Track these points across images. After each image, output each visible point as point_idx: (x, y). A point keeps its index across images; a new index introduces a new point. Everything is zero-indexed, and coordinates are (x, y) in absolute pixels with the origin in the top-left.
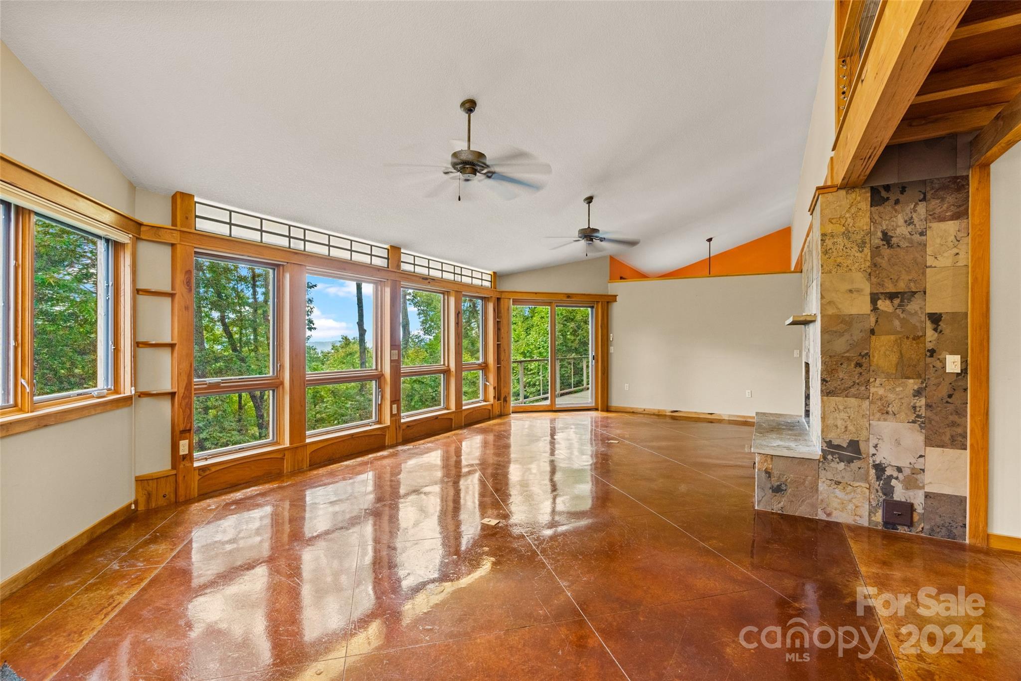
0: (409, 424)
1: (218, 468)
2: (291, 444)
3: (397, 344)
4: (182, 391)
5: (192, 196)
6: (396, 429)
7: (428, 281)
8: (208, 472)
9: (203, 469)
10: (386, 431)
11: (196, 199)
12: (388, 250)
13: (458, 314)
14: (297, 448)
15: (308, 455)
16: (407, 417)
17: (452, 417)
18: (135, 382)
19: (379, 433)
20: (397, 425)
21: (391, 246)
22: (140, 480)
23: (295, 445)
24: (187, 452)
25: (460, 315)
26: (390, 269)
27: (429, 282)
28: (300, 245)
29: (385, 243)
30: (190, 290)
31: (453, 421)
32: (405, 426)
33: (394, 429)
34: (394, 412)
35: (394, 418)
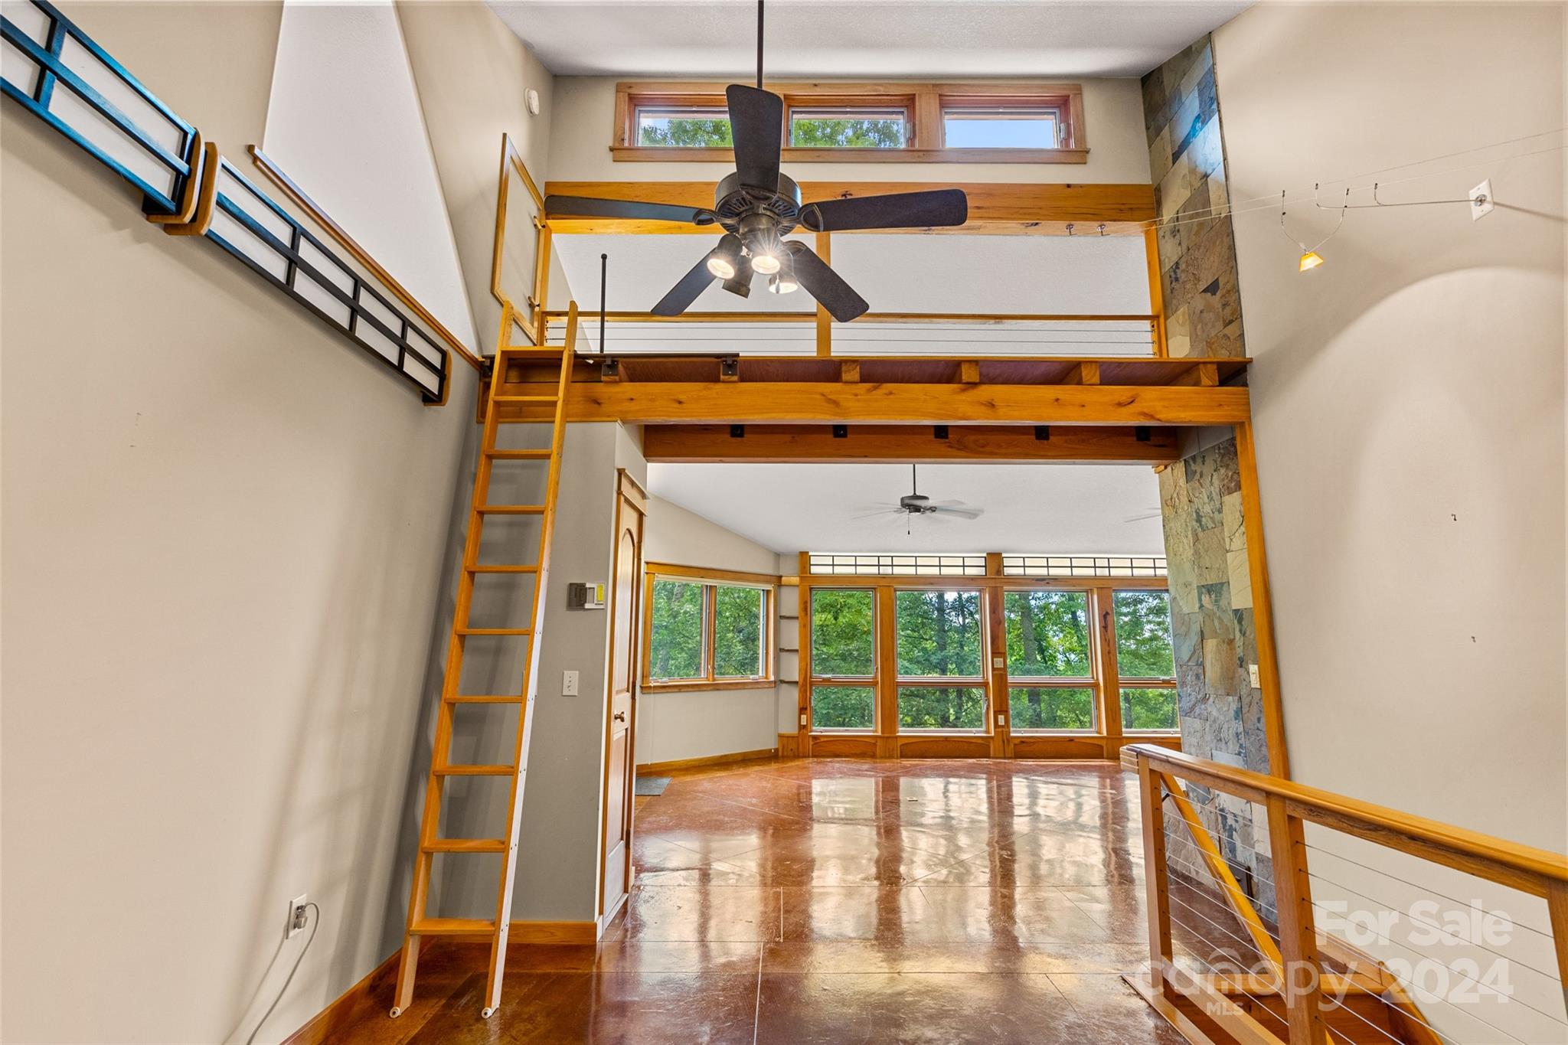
0: (1023, 740)
1: (826, 739)
2: (882, 733)
3: (1001, 651)
4: (802, 681)
5: (804, 552)
6: (1004, 742)
7: (1045, 582)
8: (818, 741)
9: (815, 738)
10: (989, 742)
11: (810, 554)
12: (985, 558)
13: (1104, 616)
14: (888, 738)
15: (899, 747)
16: (1019, 732)
17: (1103, 743)
18: (777, 671)
19: (980, 742)
20: (1005, 738)
21: (988, 554)
22: (781, 736)
23: (886, 735)
24: (805, 724)
25: (1108, 617)
26: (988, 576)
27: (1048, 583)
28: (888, 570)
29: (980, 551)
30: (807, 614)
31: (1105, 748)
32: (1017, 741)
33: (1001, 742)
34: (1000, 724)
35: (1000, 730)
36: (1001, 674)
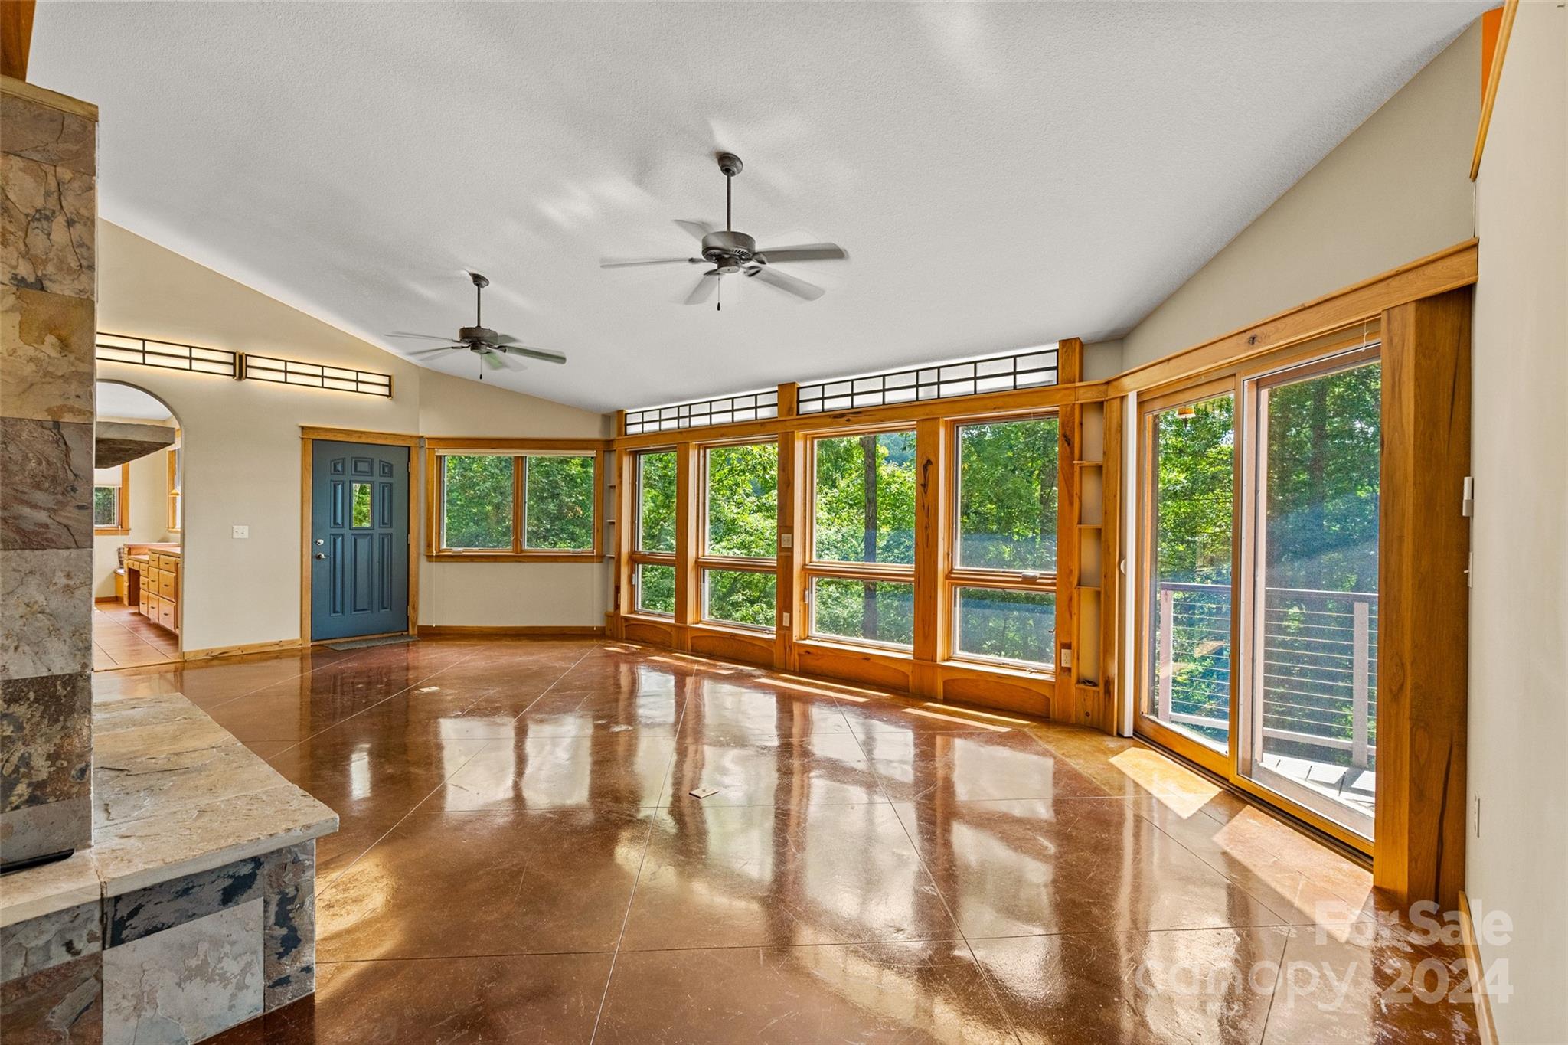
2: (676, 621)
4: (616, 556)
5: (622, 411)
6: (787, 649)
7: (846, 418)
8: (628, 623)
9: (627, 620)
10: (772, 648)
11: (626, 412)
13: (925, 468)
14: (680, 627)
15: (689, 640)
19: (762, 645)
20: (787, 644)
21: (779, 386)
22: (607, 615)
23: (679, 624)
24: (620, 603)
25: (930, 468)
27: (848, 420)
28: (686, 423)
29: (773, 385)
30: (622, 482)
32: (802, 651)
33: (782, 649)
34: (784, 624)
35: (782, 632)
36: (787, 557)
